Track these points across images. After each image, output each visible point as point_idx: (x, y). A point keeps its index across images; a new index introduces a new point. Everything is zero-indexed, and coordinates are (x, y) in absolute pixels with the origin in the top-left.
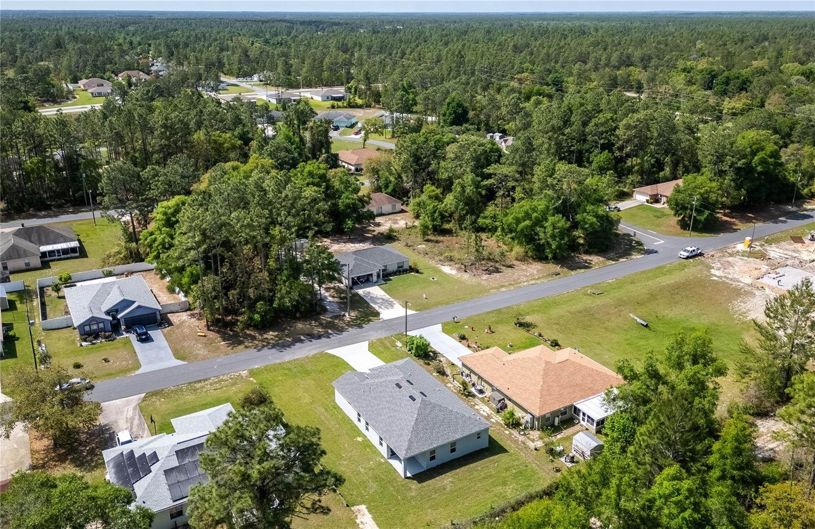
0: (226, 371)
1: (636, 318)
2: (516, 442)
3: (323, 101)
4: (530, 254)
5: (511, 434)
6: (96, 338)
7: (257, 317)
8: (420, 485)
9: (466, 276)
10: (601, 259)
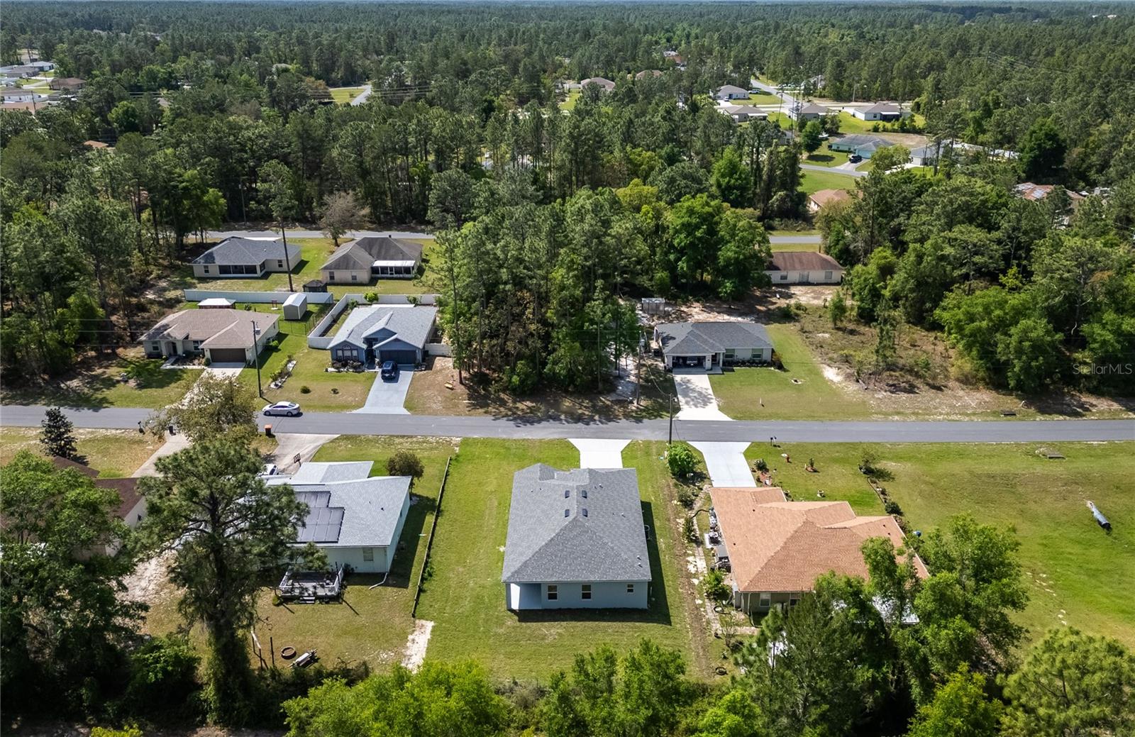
0: (440, 433)
1: (1094, 509)
2: (698, 618)
3: (867, 120)
4: (981, 374)
5: (703, 605)
6: (344, 366)
7: (515, 379)
8: (518, 624)
9: (852, 387)
10: (1116, 406)
